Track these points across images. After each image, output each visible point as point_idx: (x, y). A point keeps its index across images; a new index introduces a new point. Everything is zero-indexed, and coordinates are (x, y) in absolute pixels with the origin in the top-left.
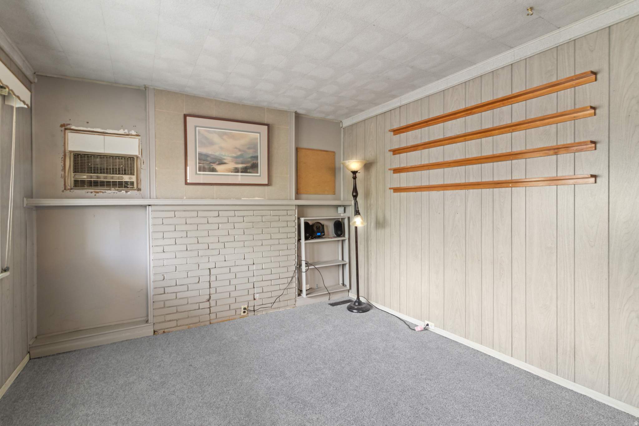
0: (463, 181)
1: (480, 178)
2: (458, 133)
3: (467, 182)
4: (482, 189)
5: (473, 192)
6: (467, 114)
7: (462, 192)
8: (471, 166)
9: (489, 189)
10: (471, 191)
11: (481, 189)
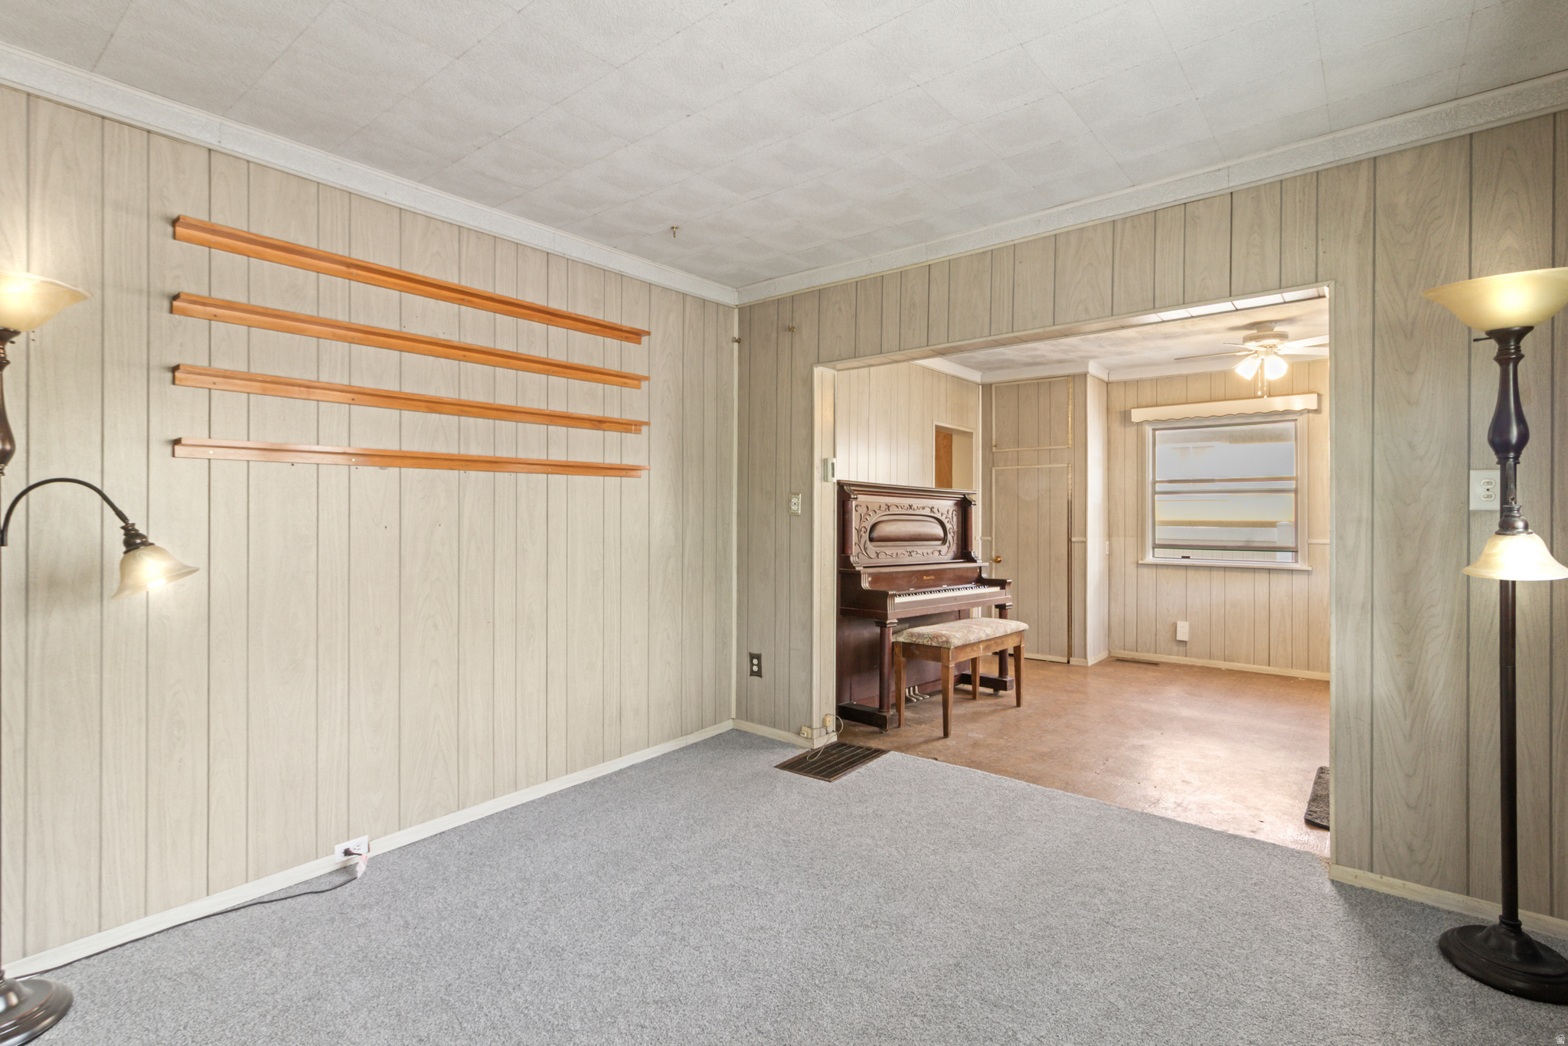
0: (453, 450)
1: (493, 448)
2: (442, 336)
3: (462, 452)
4: (496, 473)
5: (476, 478)
6: (462, 300)
7: (451, 475)
8: (471, 420)
9: (509, 474)
10: (473, 474)
11: (494, 471)
